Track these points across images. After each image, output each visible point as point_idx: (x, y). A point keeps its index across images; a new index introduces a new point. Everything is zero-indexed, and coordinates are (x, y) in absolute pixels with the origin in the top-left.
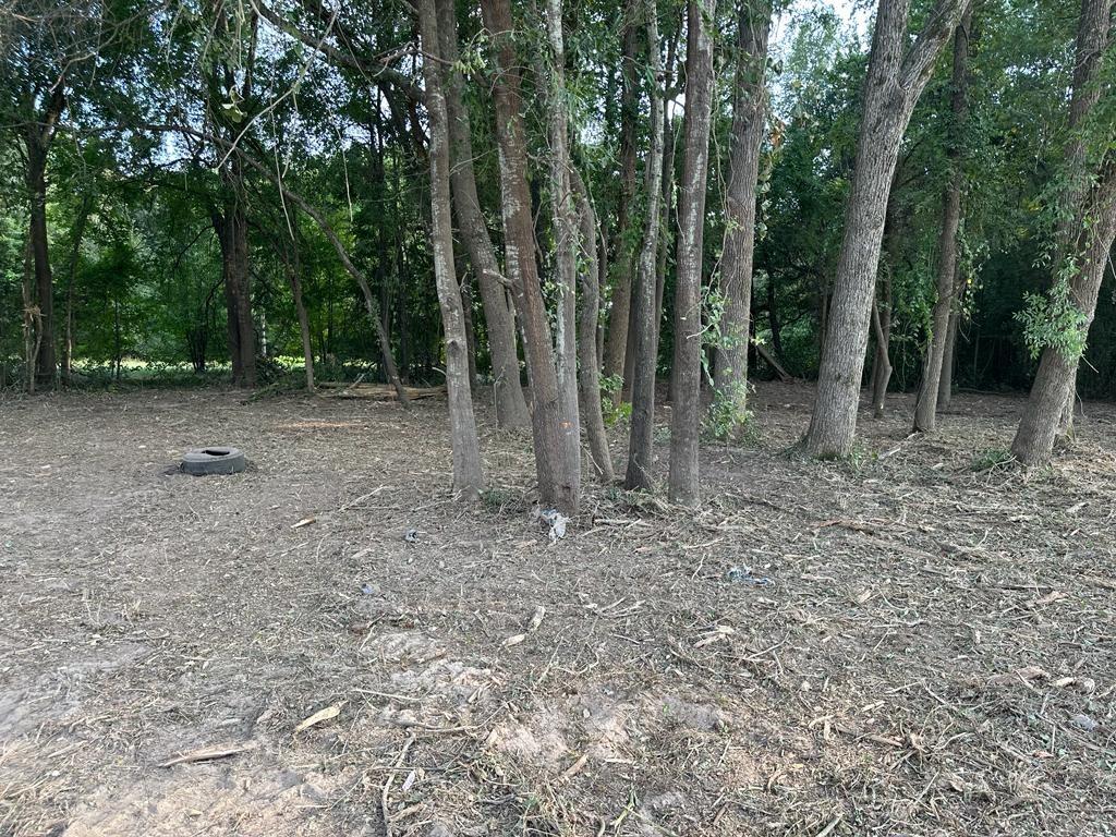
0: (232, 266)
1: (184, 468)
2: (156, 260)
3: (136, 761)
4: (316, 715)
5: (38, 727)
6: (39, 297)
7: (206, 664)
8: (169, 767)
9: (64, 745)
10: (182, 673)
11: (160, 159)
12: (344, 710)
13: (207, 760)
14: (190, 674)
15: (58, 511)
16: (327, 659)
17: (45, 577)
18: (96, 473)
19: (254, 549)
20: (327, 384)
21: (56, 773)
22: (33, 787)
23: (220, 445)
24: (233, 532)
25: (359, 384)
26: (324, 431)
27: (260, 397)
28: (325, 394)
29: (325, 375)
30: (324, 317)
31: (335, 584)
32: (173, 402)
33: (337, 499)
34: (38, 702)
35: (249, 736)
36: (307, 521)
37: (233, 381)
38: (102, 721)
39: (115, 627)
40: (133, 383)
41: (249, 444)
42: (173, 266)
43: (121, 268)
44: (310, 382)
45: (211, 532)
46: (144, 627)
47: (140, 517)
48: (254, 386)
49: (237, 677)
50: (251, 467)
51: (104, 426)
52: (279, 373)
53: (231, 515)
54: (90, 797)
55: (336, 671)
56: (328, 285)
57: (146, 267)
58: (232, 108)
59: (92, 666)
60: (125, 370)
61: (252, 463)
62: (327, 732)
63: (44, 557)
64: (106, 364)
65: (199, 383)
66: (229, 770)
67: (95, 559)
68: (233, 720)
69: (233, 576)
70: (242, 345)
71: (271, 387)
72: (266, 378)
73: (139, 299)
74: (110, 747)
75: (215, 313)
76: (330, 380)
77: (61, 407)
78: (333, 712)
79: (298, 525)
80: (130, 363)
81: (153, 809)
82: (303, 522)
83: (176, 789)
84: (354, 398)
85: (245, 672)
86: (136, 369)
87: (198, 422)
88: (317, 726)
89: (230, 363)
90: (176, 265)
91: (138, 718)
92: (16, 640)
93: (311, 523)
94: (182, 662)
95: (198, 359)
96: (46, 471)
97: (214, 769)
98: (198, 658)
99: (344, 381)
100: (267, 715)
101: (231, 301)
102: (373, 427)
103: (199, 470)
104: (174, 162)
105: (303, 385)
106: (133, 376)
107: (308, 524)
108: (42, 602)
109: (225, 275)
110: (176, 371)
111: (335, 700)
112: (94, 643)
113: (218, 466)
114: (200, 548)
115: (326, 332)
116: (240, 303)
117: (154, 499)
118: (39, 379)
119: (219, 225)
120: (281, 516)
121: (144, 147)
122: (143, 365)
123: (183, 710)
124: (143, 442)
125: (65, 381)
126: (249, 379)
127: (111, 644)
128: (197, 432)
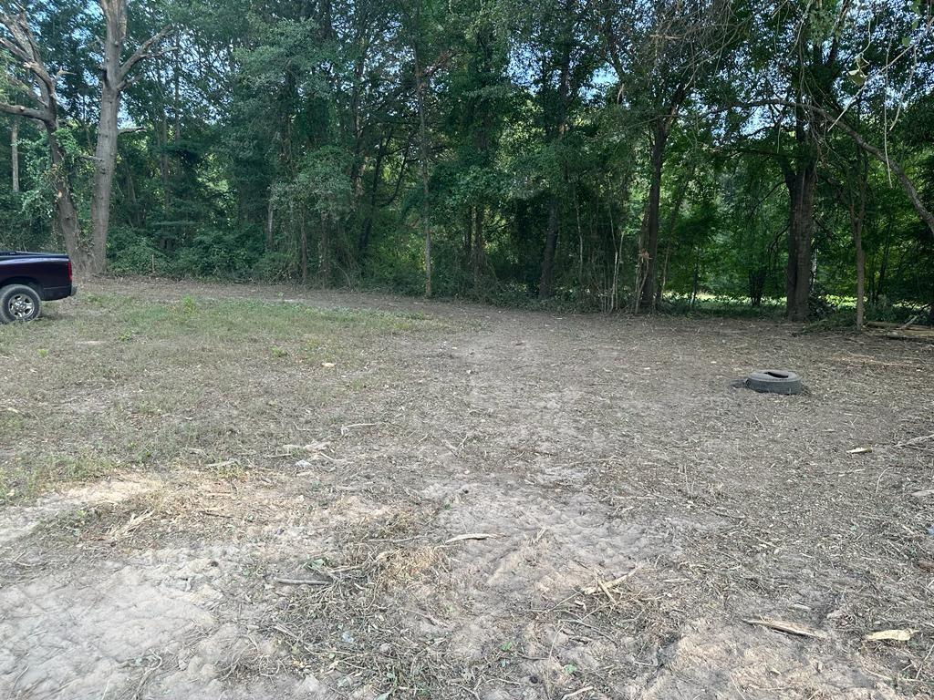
0: (798, 216)
1: (749, 384)
2: (733, 214)
3: (726, 609)
4: (886, 632)
5: (656, 556)
6: (649, 246)
7: (777, 551)
8: (751, 624)
9: (672, 577)
10: (758, 552)
11: (748, 130)
12: (914, 638)
13: (783, 631)
14: (764, 555)
15: (657, 402)
16: (892, 583)
17: (652, 448)
18: (682, 378)
19: (813, 464)
20: (876, 323)
21: (670, 595)
22: (656, 599)
23: (777, 369)
24: (793, 445)
25: (910, 326)
26: (873, 367)
27: (810, 331)
28: (873, 333)
29: (875, 315)
30: (878, 259)
31: (896, 515)
32: (735, 329)
33: (892, 435)
34: (654, 539)
35: (819, 626)
36: (862, 450)
37: (786, 315)
38: (700, 569)
39: (704, 499)
40: (705, 312)
41: (802, 371)
42: (746, 218)
43: (706, 221)
44: (860, 320)
45: (773, 441)
46: (724, 506)
47: (716, 418)
48: (804, 320)
49: (805, 571)
50: (806, 392)
51: (684, 343)
52: (829, 310)
53: (791, 430)
54: (694, 623)
55: (904, 599)
56: (887, 230)
57: (725, 219)
58: (858, 73)
59: (690, 524)
60: (699, 301)
61: (806, 388)
62: (898, 652)
63: (651, 434)
64: (686, 296)
65: (756, 315)
66: (802, 648)
67: (685, 444)
68: (803, 607)
69: (795, 483)
70: (798, 284)
71: (820, 323)
72: (816, 314)
73: (716, 246)
74: (707, 591)
75: (776, 256)
76: (880, 320)
77: (654, 326)
78: (903, 635)
79: (853, 451)
80: (703, 297)
81: (741, 654)
82: (858, 450)
83: (758, 644)
84: (903, 339)
85: (812, 569)
86: (707, 301)
87: (756, 346)
88: (886, 642)
89: (785, 299)
90: (749, 218)
91: (725, 576)
92: (636, 489)
93: (866, 452)
94: (757, 543)
95: (756, 295)
96: (647, 371)
97: (788, 641)
98: (770, 543)
99: (895, 321)
100: (836, 614)
101: (793, 246)
102: (926, 370)
103: (761, 387)
104: (759, 131)
105: (851, 323)
106: (704, 306)
107: (863, 453)
108: (651, 466)
109: (790, 223)
110: (736, 304)
111: (905, 626)
112: (689, 507)
113: (776, 386)
114: (766, 453)
115: (878, 274)
116: (800, 248)
117: (726, 406)
118: (641, 304)
119: (791, 181)
120: (835, 440)
121: (735, 123)
122: (712, 297)
123: (761, 583)
124: (714, 359)
125: (657, 307)
126: (800, 314)
127: (701, 511)
128: (756, 357)
